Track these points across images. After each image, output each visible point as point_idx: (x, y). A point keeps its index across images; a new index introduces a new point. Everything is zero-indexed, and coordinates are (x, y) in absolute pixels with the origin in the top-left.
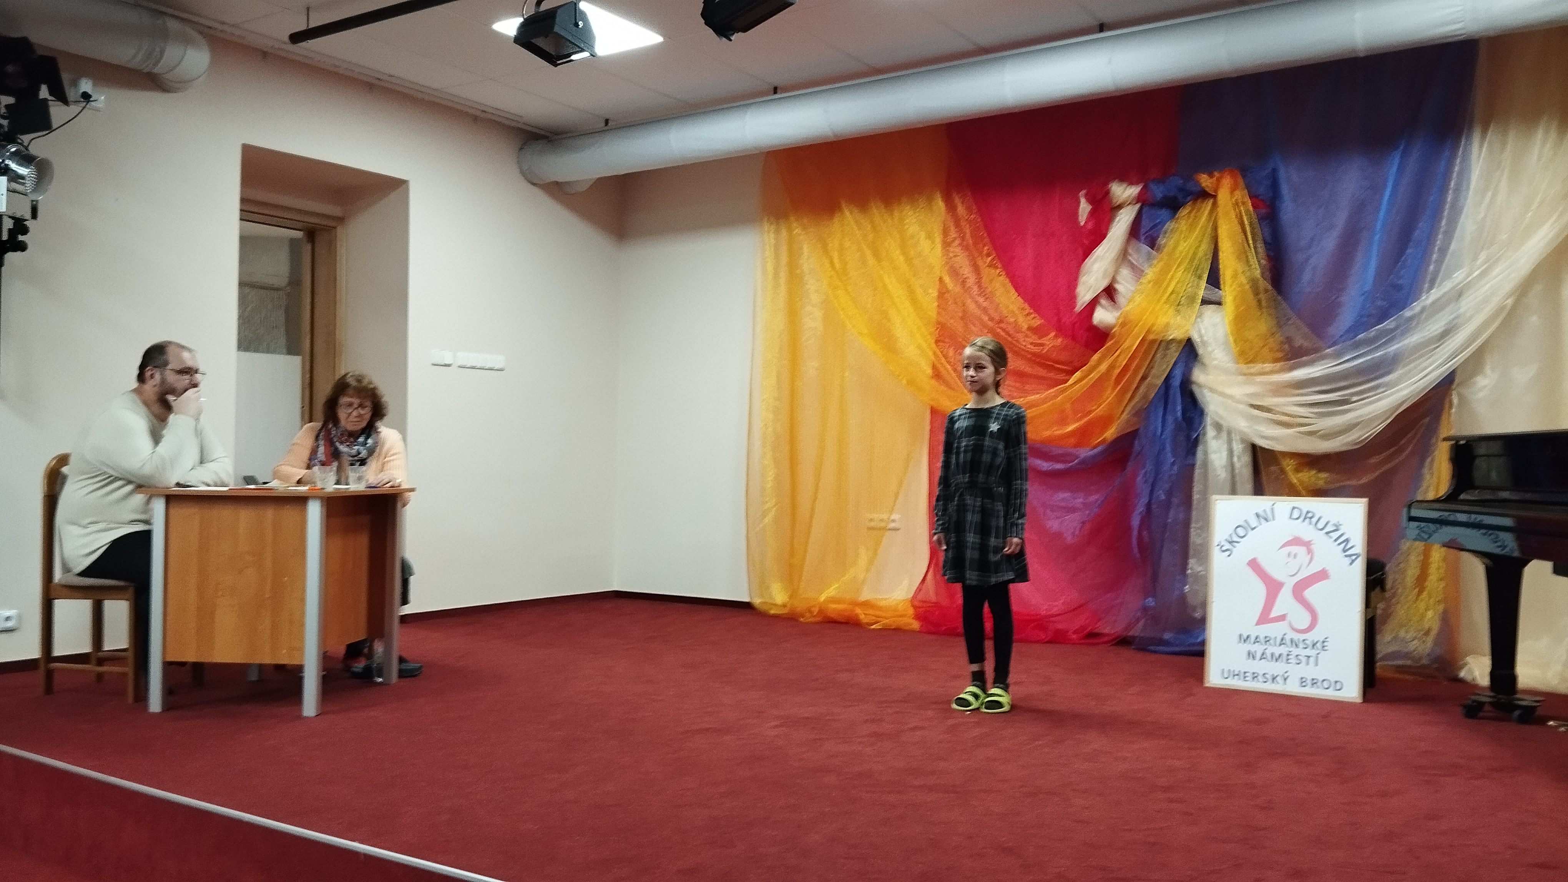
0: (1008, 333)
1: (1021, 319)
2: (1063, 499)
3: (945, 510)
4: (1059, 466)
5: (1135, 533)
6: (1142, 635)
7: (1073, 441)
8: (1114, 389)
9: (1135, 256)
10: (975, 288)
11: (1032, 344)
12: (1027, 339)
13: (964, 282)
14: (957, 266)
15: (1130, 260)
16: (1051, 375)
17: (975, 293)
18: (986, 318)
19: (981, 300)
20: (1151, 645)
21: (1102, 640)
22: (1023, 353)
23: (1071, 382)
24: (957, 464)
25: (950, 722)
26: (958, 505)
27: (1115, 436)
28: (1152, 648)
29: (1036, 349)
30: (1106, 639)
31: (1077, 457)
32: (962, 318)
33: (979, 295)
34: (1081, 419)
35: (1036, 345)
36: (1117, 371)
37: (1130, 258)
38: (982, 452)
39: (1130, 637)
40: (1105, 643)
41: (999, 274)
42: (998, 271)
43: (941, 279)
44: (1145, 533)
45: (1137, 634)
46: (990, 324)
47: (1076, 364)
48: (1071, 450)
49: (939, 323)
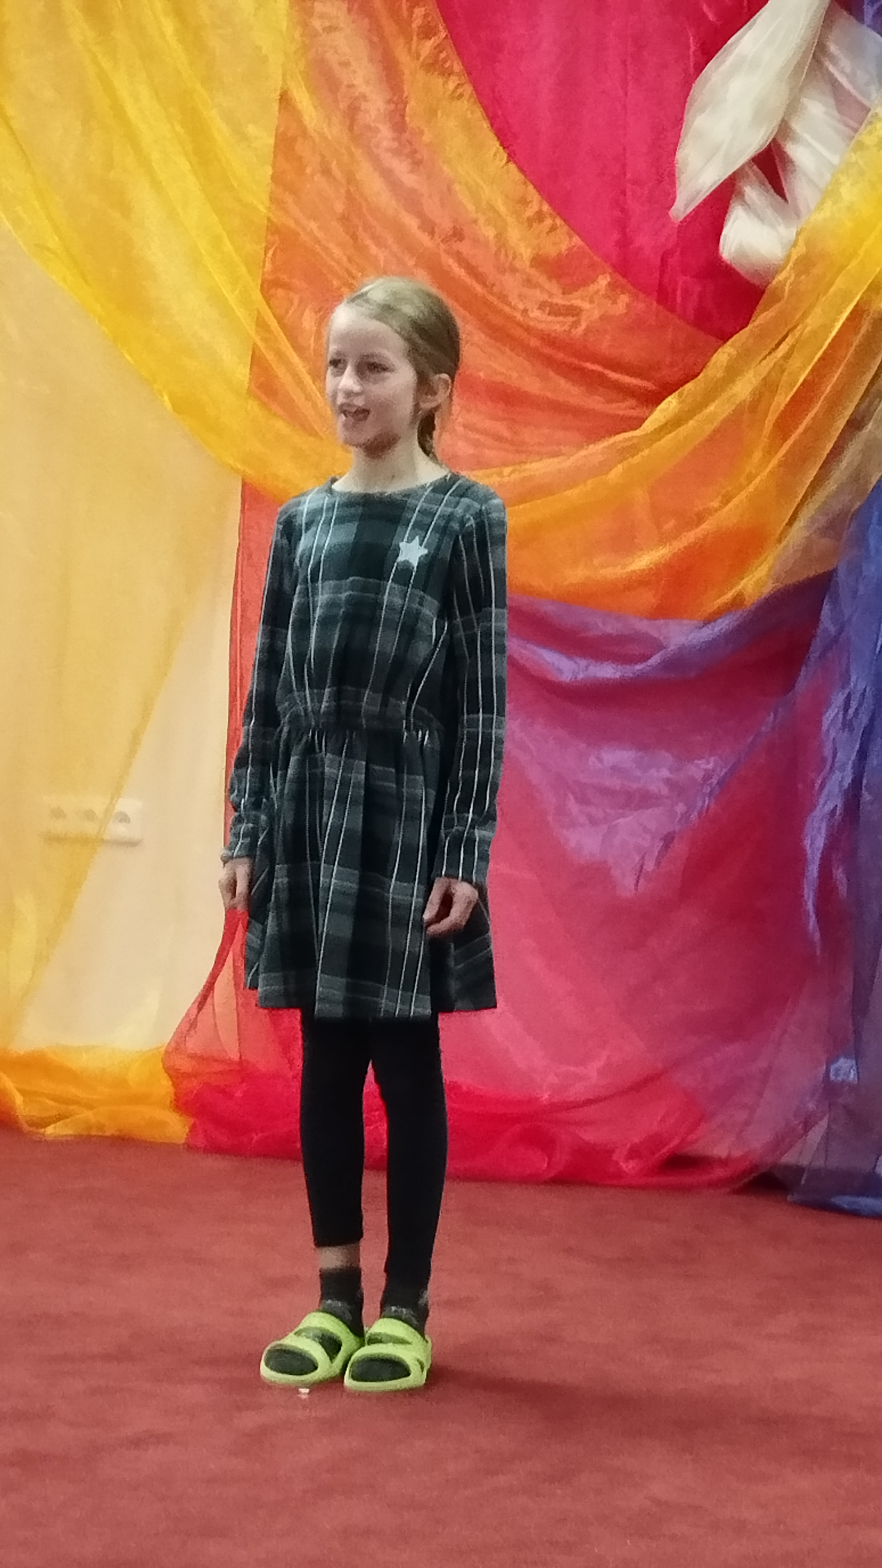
0: (472, 270)
1: (515, 235)
2: (615, 769)
3: (260, 792)
4: (608, 671)
5: (813, 870)
6: (820, 1163)
7: (648, 598)
8: (770, 451)
9: (846, 63)
10: (385, 132)
11: (542, 306)
12: (530, 292)
13: (353, 112)
14: (332, 58)
15: (831, 75)
16: (596, 402)
17: (385, 144)
18: (411, 223)
19: (401, 168)
20: (843, 1193)
21: (705, 1178)
22: (518, 332)
23: (649, 425)
24: (300, 657)
25: (249, 1420)
26: (300, 779)
27: (768, 589)
28: (844, 1201)
29: (557, 326)
30: (719, 1173)
31: (660, 647)
32: (344, 219)
33: (397, 153)
34: (676, 535)
35: (556, 311)
36: (782, 399)
37: (831, 68)
38: (373, 622)
39: (788, 1168)
40: (714, 1185)
41: (454, 91)
42: (451, 86)
43: (285, 99)
44: (839, 874)
45: (804, 1162)
46: (425, 239)
47: (668, 374)
48: (644, 626)
49: (273, 229)
